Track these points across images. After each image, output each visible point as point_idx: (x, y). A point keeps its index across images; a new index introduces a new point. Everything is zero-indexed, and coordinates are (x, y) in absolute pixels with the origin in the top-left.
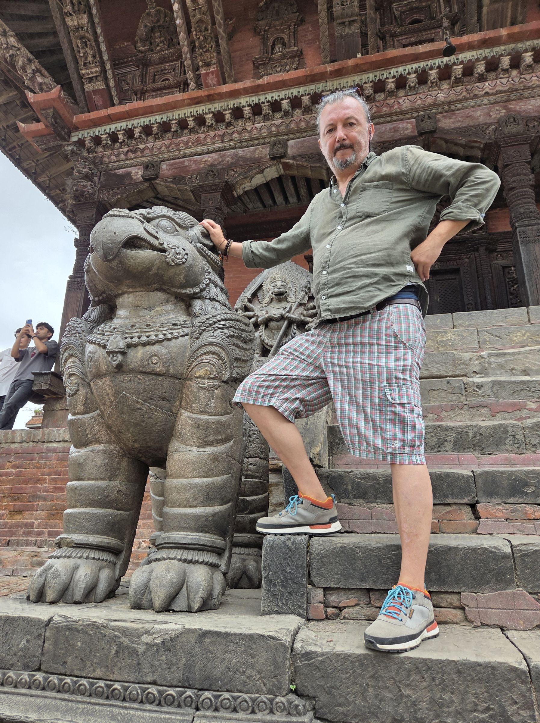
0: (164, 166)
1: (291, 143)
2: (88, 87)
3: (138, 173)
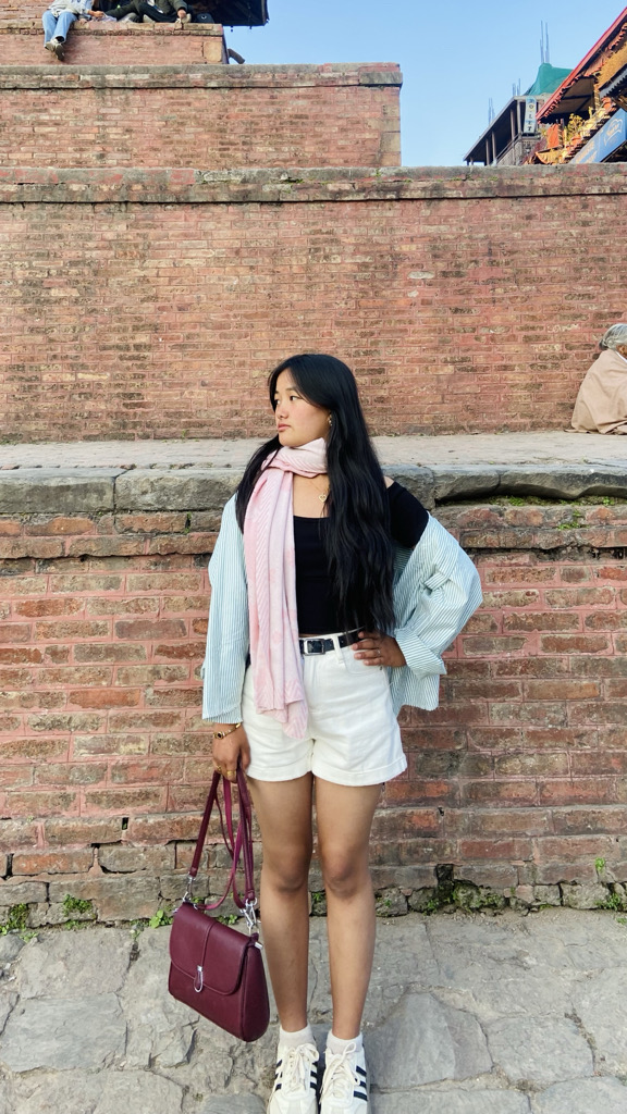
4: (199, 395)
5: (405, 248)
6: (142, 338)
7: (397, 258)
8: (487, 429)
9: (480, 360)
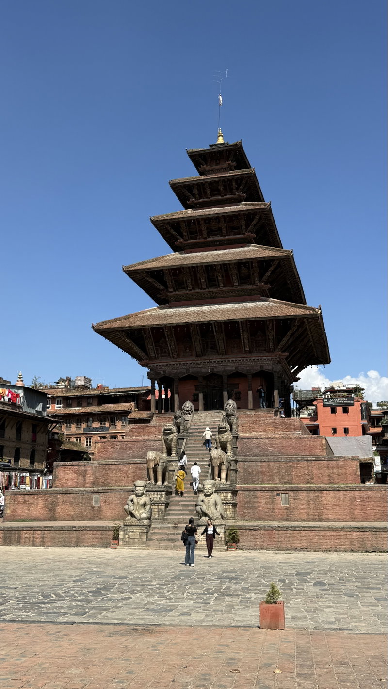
0: (167, 372)
1: (190, 370)
2: (151, 356)
3: (162, 373)
4: (330, 516)
5: (356, 497)
6: (322, 508)
7: (355, 498)
8: (368, 521)
9: (367, 512)
